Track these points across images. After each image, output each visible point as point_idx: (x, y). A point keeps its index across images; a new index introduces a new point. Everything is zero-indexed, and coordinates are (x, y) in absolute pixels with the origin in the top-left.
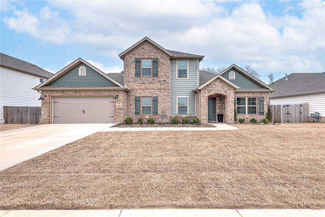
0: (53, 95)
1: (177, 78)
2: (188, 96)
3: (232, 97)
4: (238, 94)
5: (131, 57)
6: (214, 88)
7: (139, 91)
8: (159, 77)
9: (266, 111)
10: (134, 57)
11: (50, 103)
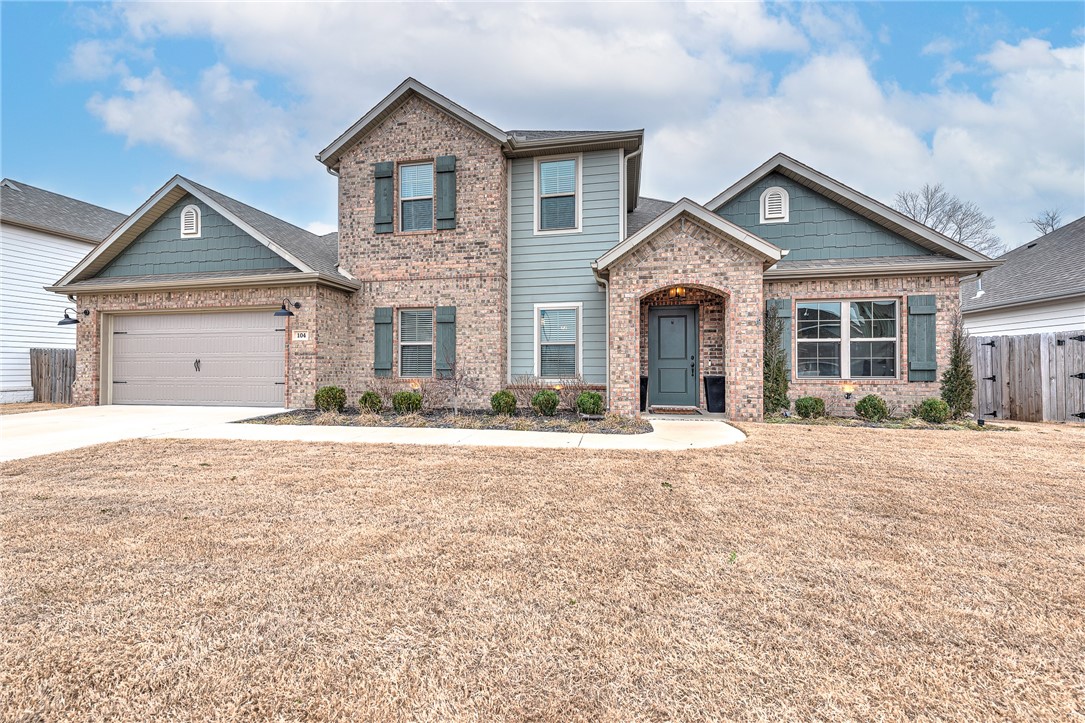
0: (107, 307)
1: (536, 233)
2: (580, 304)
3: (754, 300)
4: (800, 288)
5: (363, 162)
6: (666, 259)
7: (390, 287)
8: (461, 230)
9: (943, 362)
10: (372, 160)
11: (98, 336)
